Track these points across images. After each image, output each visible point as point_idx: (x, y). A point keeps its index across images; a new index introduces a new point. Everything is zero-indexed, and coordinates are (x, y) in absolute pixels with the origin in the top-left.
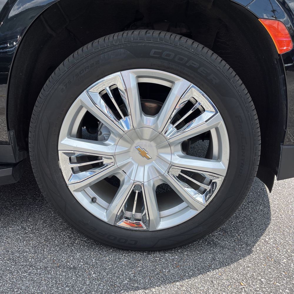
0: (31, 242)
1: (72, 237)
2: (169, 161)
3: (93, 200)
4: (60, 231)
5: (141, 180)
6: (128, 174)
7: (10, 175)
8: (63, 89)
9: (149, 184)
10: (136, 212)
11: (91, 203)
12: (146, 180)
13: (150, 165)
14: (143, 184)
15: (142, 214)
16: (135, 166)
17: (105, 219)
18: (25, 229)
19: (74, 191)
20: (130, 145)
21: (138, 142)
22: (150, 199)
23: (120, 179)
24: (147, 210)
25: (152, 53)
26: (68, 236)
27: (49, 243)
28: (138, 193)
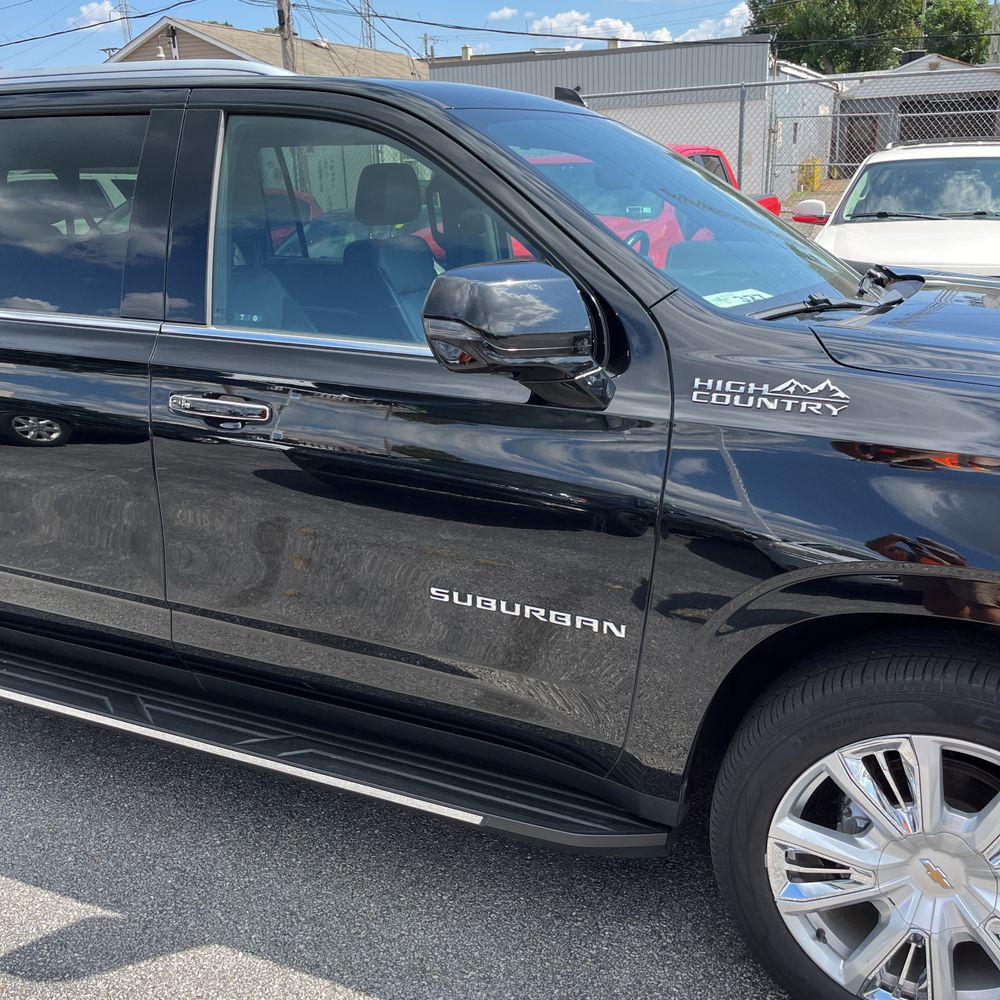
0: (678, 973)
1: (756, 983)
2: (990, 906)
3: (820, 935)
4: (730, 961)
5: (926, 927)
6: (898, 906)
7: (661, 846)
8: (796, 743)
9: (941, 939)
10: (908, 978)
11: (814, 939)
12: (936, 929)
13: (947, 899)
14: (930, 937)
15: (920, 985)
16: (915, 896)
17: (841, 981)
18: (660, 937)
19: (786, 913)
20: (909, 855)
21: (927, 853)
22: (940, 965)
23: (881, 912)
24: (929, 983)
25: (979, 722)
26: (749, 978)
27: (714, 986)
28: (916, 948)
